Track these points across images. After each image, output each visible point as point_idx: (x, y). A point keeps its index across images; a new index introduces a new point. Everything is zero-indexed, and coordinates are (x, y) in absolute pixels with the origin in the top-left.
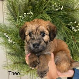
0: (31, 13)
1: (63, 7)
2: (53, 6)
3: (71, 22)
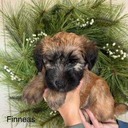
0: (44, 34)
1: (93, 20)
2: (78, 20)
3: (107, 44)
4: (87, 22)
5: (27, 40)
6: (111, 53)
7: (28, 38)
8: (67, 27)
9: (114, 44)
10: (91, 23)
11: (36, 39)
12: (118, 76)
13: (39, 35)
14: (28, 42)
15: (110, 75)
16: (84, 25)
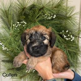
0: (24, 22)
1: (55, 15)
2: (46, 14)
3: (63, 31)
4: (52, 17)
5: (14, 25)
6: (65, 37)
7: (14, 24)
8: (39, 19)
9: (67, 31)
10: (54, 17)
11: (19, 25)
12: (68, 51)
13: (21, 22)
14: (14, 27)
15: (64, 50)
16: (49, 18)
